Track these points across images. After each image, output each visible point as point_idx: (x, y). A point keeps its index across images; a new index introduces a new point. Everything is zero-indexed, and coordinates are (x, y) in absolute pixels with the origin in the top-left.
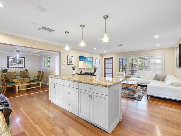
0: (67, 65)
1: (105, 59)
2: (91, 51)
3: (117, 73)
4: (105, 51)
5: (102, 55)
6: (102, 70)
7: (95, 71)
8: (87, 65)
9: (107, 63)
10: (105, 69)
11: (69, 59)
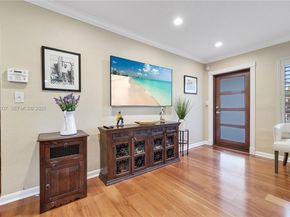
0: (44, 88)
1: (216, 77)
2: (164, 47)
3: (279, 126)
4: (219, 44)
5: (205, 67)
6: (204, 115)
7: (182, 115)
8: (147, 92)
9: (222, 91)
10: (215, 110)
11: (56, 67)
